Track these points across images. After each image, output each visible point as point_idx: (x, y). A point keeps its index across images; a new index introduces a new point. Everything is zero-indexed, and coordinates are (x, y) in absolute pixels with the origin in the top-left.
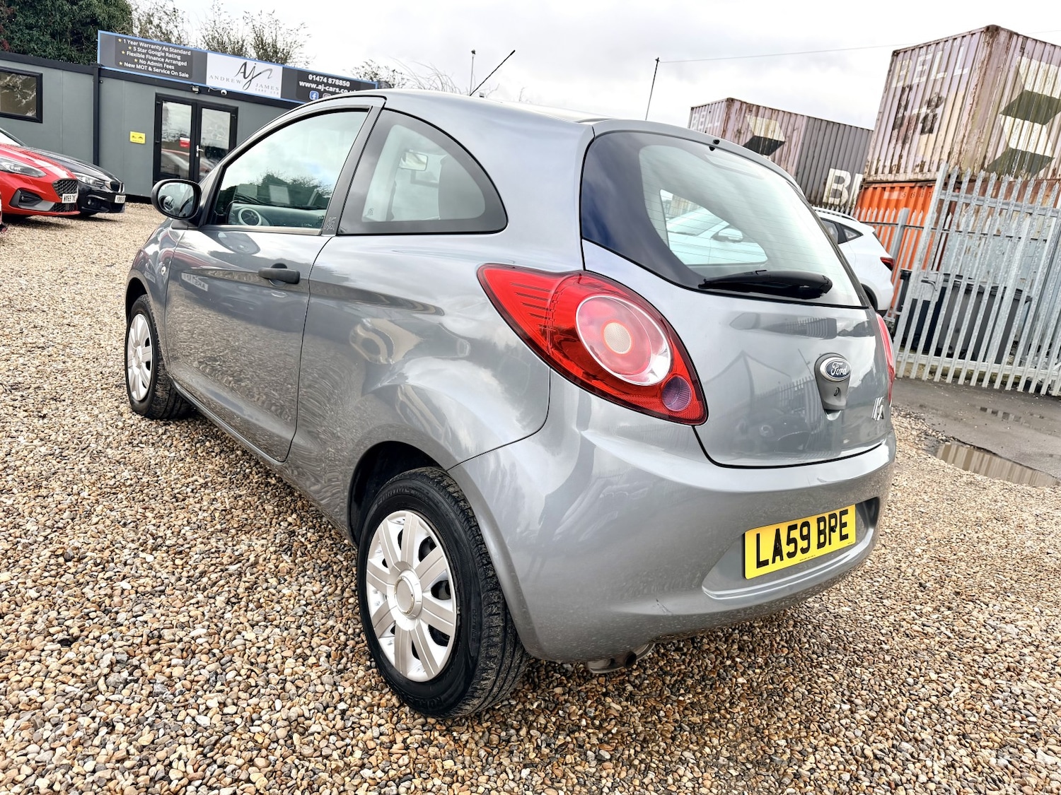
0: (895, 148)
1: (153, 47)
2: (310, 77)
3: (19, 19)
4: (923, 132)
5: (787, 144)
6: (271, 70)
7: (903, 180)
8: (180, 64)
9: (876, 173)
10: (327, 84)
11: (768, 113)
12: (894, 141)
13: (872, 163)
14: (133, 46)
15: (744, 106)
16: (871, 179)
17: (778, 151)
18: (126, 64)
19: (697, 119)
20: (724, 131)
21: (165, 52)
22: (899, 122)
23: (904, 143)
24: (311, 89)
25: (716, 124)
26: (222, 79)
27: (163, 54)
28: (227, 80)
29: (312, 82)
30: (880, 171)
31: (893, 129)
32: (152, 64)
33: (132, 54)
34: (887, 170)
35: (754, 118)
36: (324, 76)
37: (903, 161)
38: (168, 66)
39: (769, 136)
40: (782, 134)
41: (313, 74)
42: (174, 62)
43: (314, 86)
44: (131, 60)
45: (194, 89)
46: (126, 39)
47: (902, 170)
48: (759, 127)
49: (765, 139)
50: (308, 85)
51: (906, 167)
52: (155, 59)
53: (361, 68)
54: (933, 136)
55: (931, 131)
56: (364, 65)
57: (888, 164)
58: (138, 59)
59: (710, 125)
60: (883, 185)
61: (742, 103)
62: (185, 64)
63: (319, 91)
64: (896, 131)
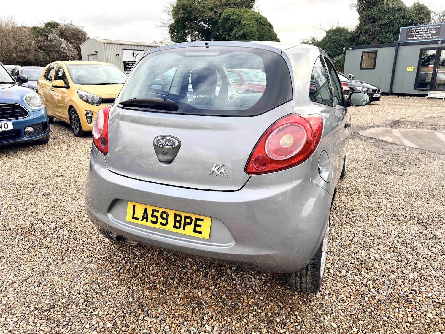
1: (423, 28)
8: (434, 32)
14: (414, 30)
18: (410, 39)
21: (428, 29)
27: (427, 30)
32: (422, 35)
33: (413, 34)
38: (428, 35)
42: (432, 32)
44: (412, 36)
45: (439, 42)
46: (412, 28)
52: (423, 33)
58: (415, 35)
62: (437, 32)
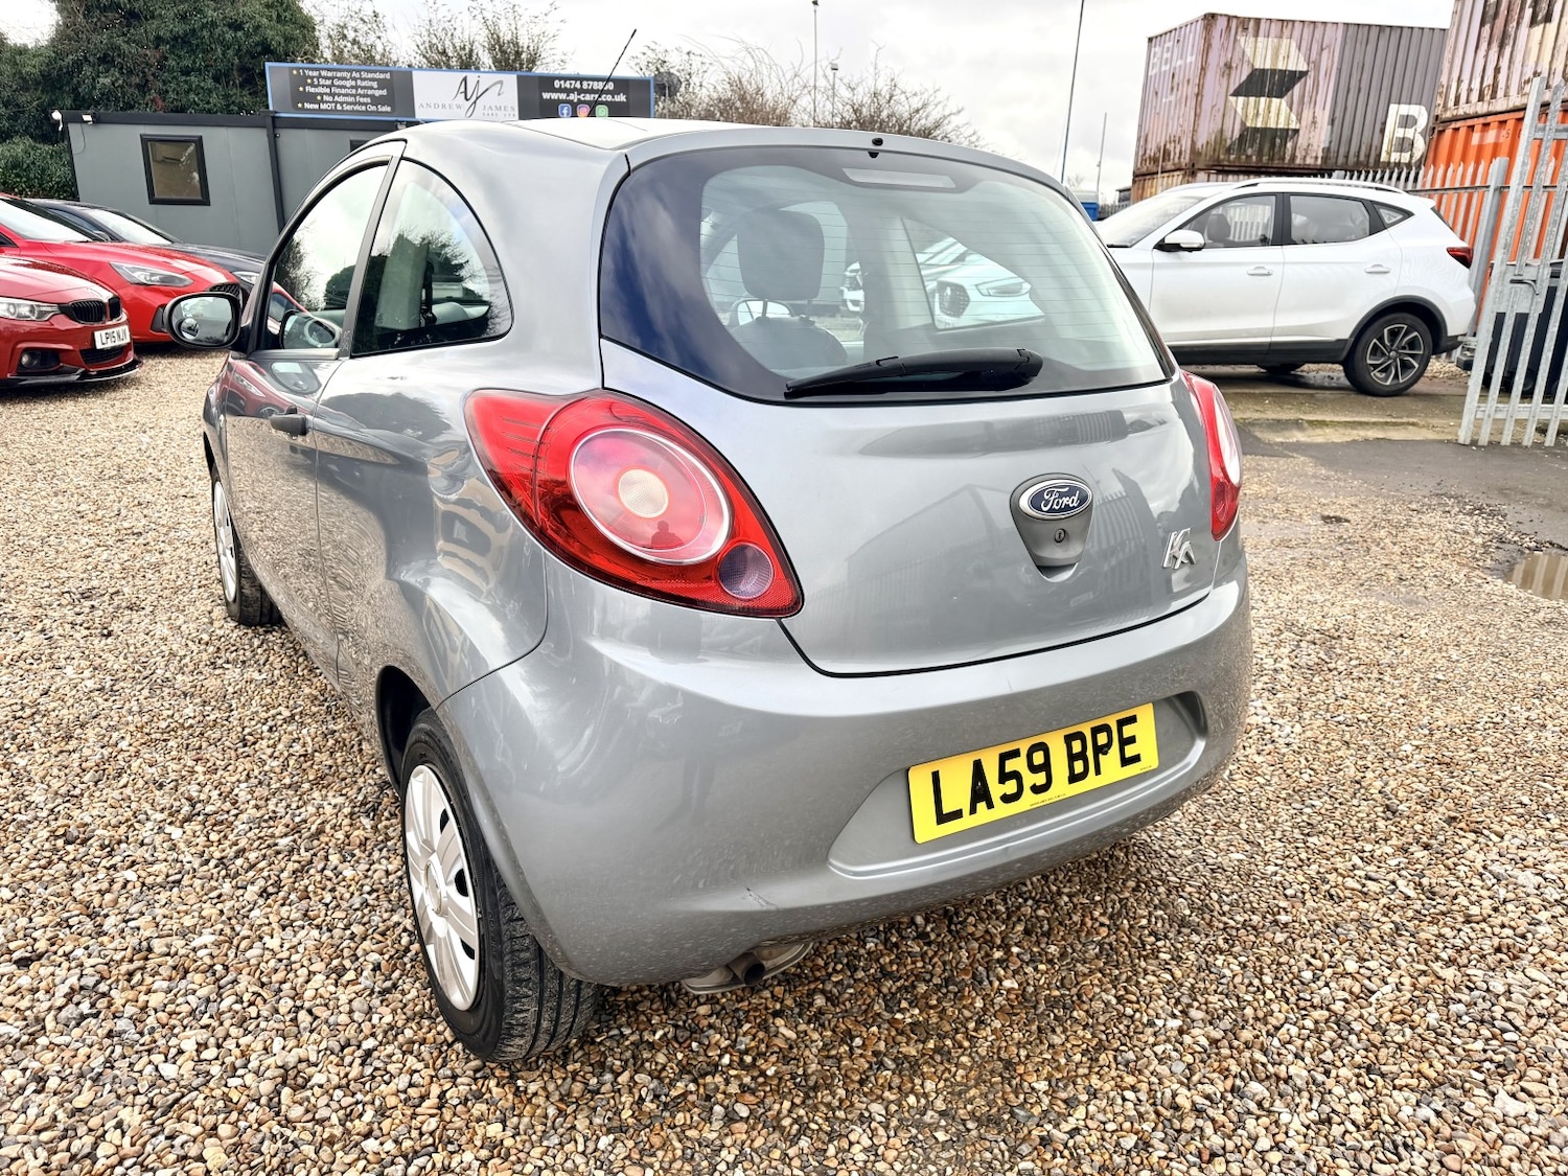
0: (1486, 56)
1: (339, 74)
2: (557, 84)
3: (172, 63)
4: (1533, 22)
5: (1311, 74)
6: (501, 82)
7: (1503, 108)
8: (378, 93)
9: (1457, 103)
10: (581, 91)
11: (1275, 28)
12: (1484, 46)
13: (1449, 87)
14: (312, 78)
15: (1234, 23)
16: (1448, 115)
17: (1297, 88)
18: (307, 106)
19: (1159, 55)
20: (1203, 69)
21: (355, 79)
22: (1491, 12)
23: (1502, 46)
24: (560, 101)
25: (1189, 60)
26: (436, 106)
27: (353, 83)
28: (444, 106)
29: (560, 90)
30: (1463, 99)
31: (1482, 24)
32: (341, 99)
33: (312, 90)
34: (1475, 96)
35: (1252, 39)
36: (576, 79)
37: (1502, 77)
38: (362, 100)
39: (1281, 66)
40: (1302, 59)
41: (560, 78)
42: (370, 92)
43: (563, 96)
44: (312, 98)
45: (399, 127)
46: (304, 69)
47: (1500, 93)
48: (1263, 54)
49: (1273, 72)
50: (555, 96)
51: (1507, 87)
52: (343, 91)
53: (640, 56)
54: (1552, 27)
55: (1548, 18)
56: (645, 50)
57: (1476, 85)
58: (322, 95)
59: (1179, 63)
60: (1470, 122)
61: (1229, 18)
62: (384, 92)
63: (570, 102)
64: (1487, 27)
